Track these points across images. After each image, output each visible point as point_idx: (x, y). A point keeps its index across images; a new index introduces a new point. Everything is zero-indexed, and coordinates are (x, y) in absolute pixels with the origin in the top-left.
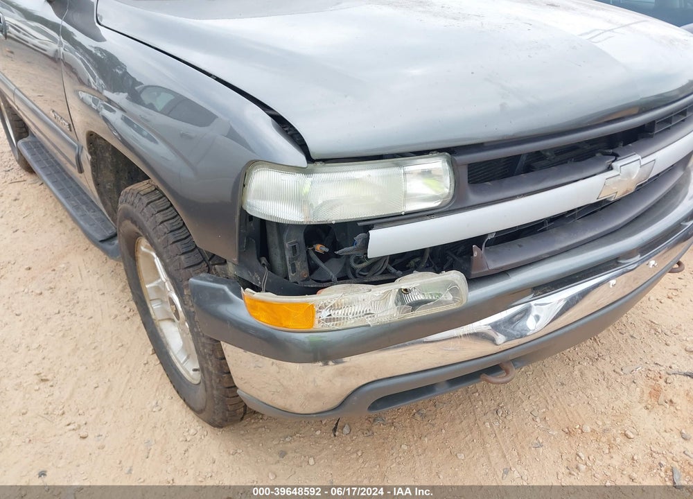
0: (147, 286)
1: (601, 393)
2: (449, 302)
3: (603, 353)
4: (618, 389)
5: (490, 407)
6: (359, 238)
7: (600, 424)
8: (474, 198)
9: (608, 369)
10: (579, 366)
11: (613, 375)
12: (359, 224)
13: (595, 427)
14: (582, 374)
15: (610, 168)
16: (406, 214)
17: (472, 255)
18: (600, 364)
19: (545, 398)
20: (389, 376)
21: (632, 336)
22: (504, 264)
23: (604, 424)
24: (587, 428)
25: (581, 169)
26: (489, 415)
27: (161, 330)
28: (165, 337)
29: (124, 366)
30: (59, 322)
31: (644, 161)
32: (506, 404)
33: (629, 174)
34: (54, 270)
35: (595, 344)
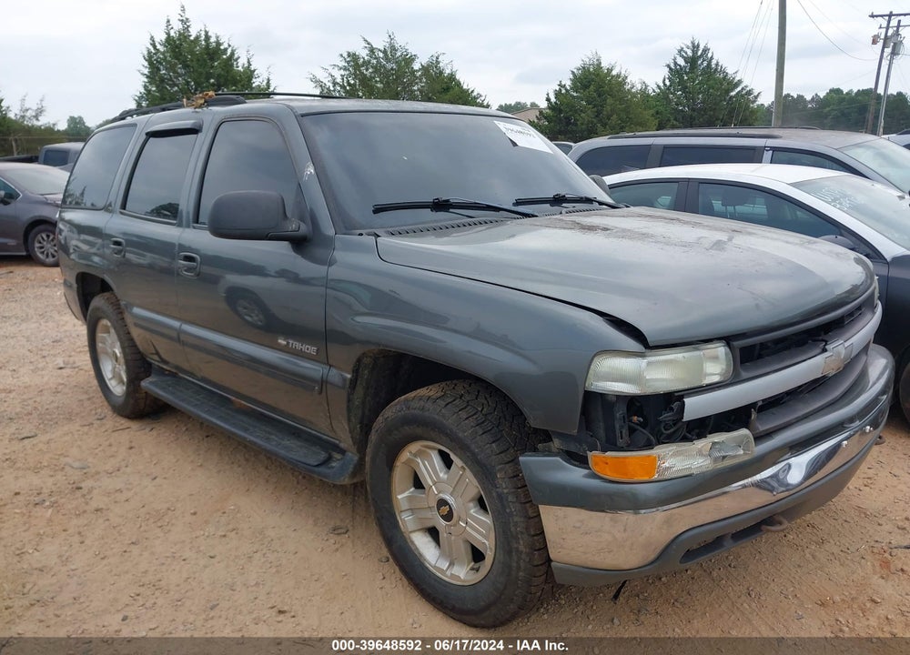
0: (399, 497)
1: (838, 570)
2: (740, 455)
3: (826, 537)
4: (851, 565)
5: (741, 591)
6: (675, 405)
7: (847, 594)
8: (744, 375)
9: (836, 550)
10: (808, 550)
11: (842, 554)
12: (676, 394)
13: (843, 597)
14: (814, 557)
15: (824, 350)
16: (707, 386)
17: (751, 417)
18: (827, 546)
19: (789, 579)
20: (700, 524)
21: (846, 521)
22: (772, 426)
23: (850, 594)
24: (837, 598)
25: (804, 352)
26: (743, 598)
27: (413, 542)
28: (417, 548)
29: (360, 592)
30: (263, 560)
31: (847, 344)
32: (755, 588)
33: (839, 354)
34: (224, 513)
35: (815, 531)
